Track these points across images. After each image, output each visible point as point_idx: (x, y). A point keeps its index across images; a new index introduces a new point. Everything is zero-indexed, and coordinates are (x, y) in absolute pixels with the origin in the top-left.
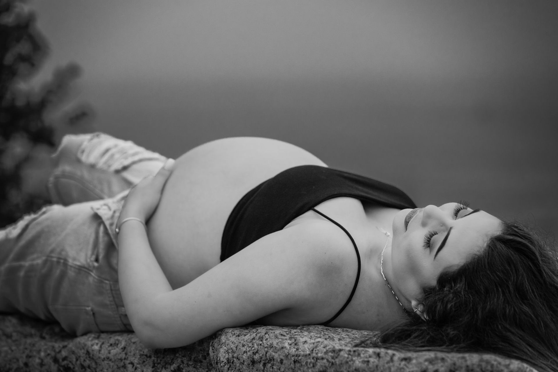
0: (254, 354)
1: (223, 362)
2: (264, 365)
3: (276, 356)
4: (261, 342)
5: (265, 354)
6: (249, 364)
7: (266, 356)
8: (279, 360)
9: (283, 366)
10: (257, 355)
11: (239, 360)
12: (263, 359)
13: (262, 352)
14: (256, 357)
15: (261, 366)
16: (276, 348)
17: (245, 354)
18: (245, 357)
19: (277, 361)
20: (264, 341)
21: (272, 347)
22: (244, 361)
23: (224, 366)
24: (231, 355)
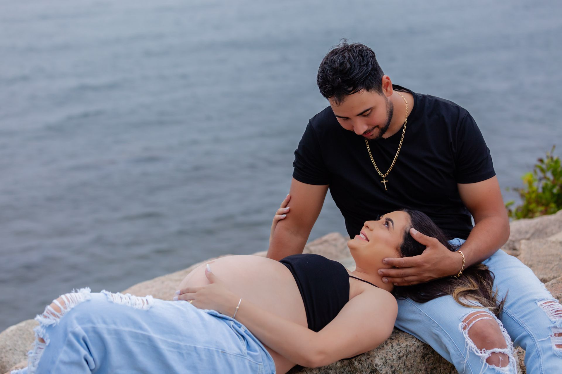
0: (399, 353)
1: (380, 365)
2: (407, 356)
3: (411, 349)
4: (400, 346)
5: (406, 351)
6: (397, 360)
7: (407, 352)
8: (414, 351)
9: (416, 353)
10: (401, 353)
11: (390, 360)
12: (405, 353)
13: (403, 351)
14: (401, 354)
15: (405, 357)
16: (410, 346)
17: (394, 356)
18: (394, 357)
19: (412, 352)
20: (401, 345)
21: (408, 346)
22: (394, 359)
23: (382, 367)
24: (384, 360)
